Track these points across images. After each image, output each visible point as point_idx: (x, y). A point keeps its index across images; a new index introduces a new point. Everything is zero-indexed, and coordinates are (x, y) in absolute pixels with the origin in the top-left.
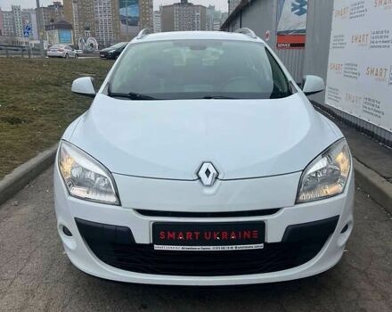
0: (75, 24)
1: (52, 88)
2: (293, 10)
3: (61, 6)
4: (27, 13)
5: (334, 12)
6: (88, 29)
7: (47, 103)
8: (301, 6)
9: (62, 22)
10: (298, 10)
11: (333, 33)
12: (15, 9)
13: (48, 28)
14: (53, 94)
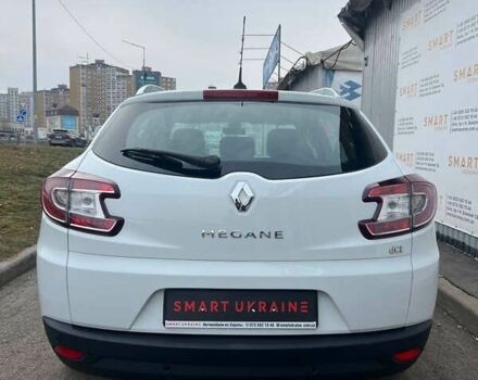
0: (82, 110)
1: (34, 178)
2: (342, 94)
3: (66, 90)
4: (25, 96)
5: (398, 91)
6: (97, 116)
7: (20, 197)
8: (352, 89)
9: (67, 106)
10: (348, 94)
11: (398, 116)
12: (12, 91)
13: (49, 113)
14: (32, 186)
